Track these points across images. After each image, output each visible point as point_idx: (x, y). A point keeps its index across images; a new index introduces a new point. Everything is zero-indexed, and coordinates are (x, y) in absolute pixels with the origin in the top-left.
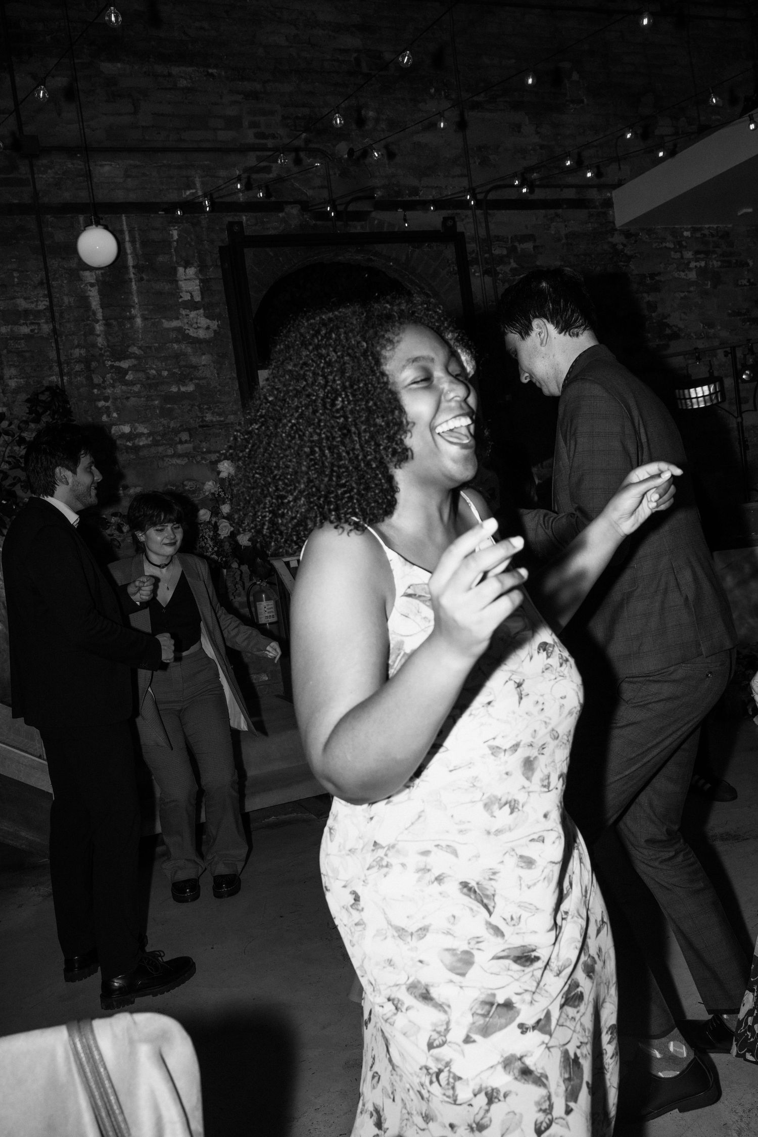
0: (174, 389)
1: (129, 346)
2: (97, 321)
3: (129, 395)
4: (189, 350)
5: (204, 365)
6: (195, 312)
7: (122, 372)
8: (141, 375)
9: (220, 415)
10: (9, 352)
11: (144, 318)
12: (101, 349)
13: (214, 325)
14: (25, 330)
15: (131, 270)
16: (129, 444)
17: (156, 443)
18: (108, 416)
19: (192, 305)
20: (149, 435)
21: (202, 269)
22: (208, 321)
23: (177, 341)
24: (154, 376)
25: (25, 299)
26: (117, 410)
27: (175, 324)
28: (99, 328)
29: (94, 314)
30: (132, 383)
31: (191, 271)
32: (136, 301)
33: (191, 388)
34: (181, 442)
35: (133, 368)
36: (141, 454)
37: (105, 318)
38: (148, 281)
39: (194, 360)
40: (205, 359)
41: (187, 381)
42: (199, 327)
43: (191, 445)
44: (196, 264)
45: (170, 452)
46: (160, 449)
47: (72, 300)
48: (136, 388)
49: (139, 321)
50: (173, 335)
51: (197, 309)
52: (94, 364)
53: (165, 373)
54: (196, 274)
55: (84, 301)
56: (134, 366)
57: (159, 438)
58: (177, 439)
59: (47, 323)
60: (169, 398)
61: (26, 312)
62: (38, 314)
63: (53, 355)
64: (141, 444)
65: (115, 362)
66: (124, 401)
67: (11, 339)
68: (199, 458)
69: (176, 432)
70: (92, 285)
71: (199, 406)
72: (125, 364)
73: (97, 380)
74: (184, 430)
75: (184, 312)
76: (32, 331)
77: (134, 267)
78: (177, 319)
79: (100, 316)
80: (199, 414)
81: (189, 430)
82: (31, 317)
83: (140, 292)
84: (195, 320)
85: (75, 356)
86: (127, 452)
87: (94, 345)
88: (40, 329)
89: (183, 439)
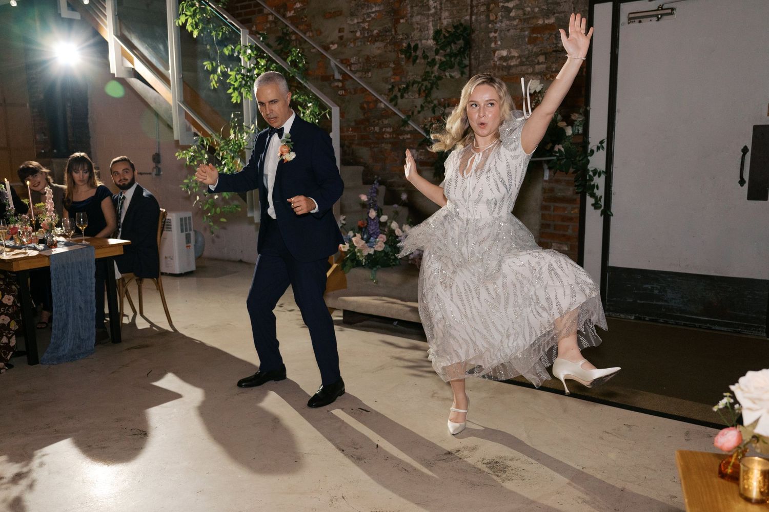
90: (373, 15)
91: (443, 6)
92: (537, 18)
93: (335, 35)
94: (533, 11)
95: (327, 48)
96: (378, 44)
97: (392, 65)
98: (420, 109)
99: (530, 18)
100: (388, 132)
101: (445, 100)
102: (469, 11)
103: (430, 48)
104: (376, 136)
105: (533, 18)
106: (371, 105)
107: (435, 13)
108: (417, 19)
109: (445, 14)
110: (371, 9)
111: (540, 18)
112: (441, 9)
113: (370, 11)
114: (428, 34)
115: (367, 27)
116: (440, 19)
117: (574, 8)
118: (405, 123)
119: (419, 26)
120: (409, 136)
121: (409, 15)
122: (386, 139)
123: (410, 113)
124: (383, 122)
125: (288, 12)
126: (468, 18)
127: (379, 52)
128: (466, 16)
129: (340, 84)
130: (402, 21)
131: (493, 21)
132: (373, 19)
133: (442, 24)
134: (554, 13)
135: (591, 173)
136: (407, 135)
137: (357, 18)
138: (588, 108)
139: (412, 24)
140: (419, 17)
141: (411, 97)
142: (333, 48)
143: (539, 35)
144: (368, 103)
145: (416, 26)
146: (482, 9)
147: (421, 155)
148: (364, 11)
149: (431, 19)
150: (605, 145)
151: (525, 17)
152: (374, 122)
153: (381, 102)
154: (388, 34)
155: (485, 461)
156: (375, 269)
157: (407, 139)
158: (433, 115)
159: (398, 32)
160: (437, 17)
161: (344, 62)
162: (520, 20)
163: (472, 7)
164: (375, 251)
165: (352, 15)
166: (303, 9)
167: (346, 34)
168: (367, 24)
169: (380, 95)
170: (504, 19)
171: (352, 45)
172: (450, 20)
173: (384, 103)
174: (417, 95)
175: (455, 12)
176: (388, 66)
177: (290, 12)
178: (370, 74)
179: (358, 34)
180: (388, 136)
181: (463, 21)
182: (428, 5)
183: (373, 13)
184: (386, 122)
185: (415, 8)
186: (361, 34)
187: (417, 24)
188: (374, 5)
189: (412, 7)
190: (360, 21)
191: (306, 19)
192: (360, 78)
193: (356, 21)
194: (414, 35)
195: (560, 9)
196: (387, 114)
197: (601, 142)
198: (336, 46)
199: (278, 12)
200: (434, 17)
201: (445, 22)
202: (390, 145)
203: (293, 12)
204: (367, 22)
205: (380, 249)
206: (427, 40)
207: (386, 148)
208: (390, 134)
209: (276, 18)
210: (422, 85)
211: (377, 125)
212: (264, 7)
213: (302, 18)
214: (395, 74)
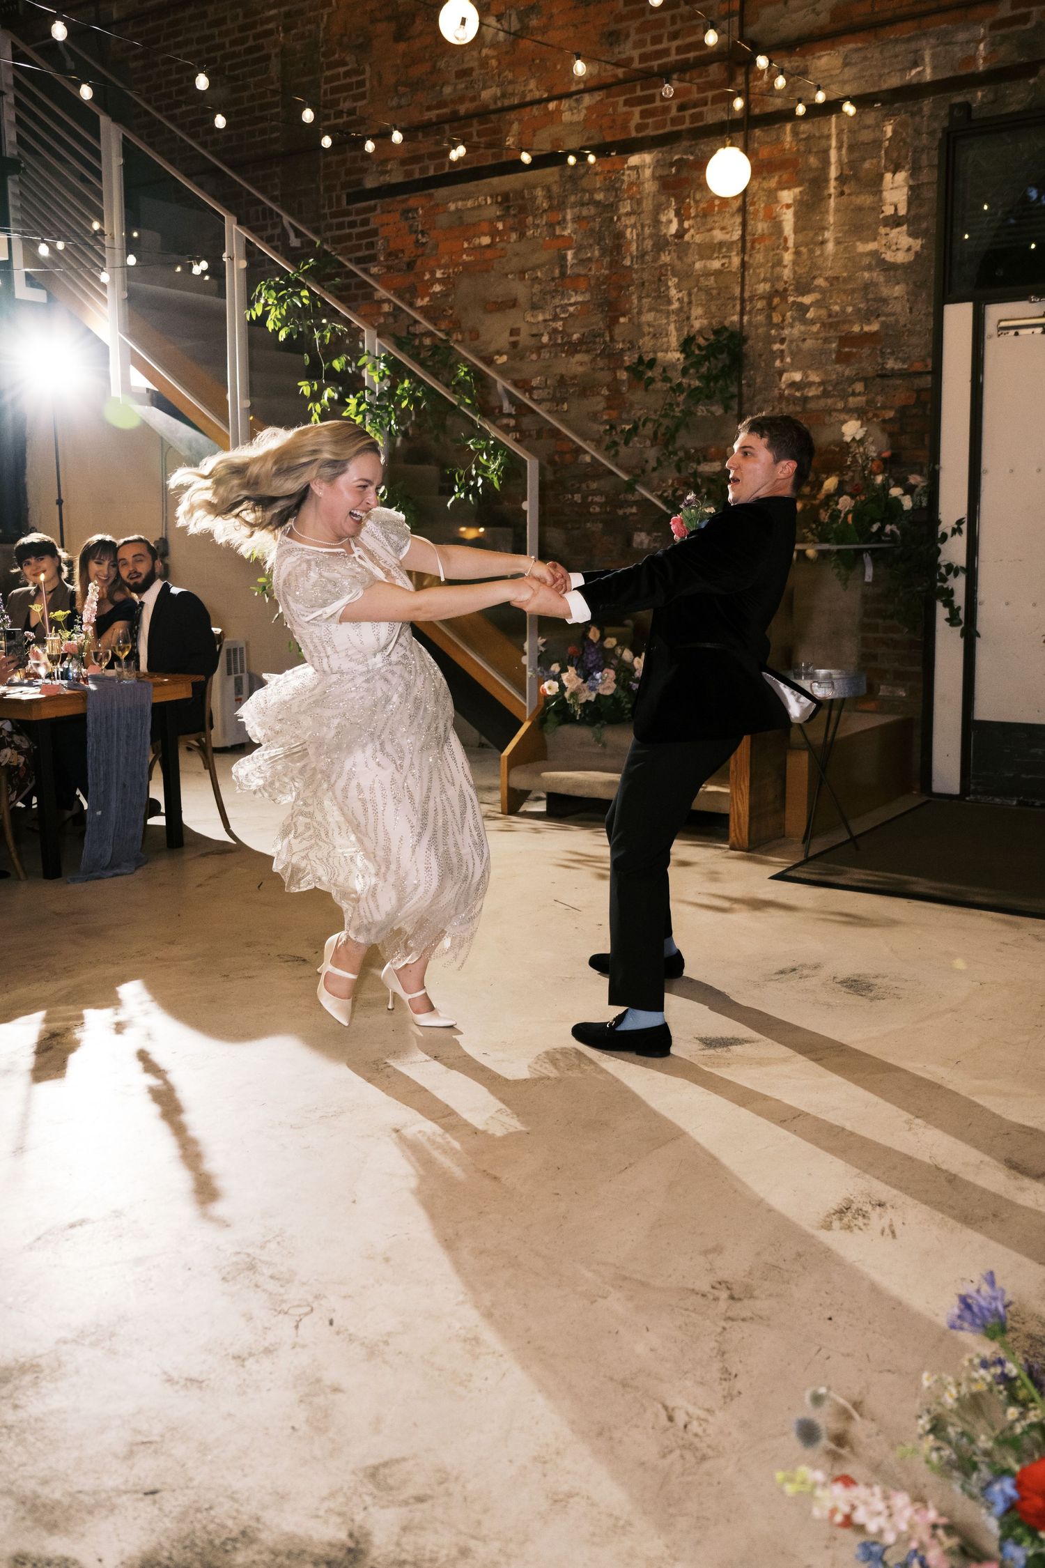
0: (856, 329)
1: (814, 278)
2: (787, 249)
3: (806, 336)
4: (882, 279)
5: (896, 298)
6: (898, 230)
7: (803, 309)
8: (823, 312)
9: (904, 361)
10: (700, 289)
11: (838, 242)
12: (786, 282)
13: (917, 244)
14: (716, 264)
15: (833, 183)
16: (798, 394)
17: (826, 394)
18: (782, 361)
19: (895, 221)
20: (822, 383)
21: (915, 172)
22: (910, 240)
23: (869, 268)
24: (837, 313)
25: (723, 229)
26: (793, 354)
27: (872, 246)
28: (788, 257)
29: (786, 240)
30: (813, 322)
31: (901, 176)
32: (832, 221)
33: (874, 327)
34: (854, 394)
35: (814, 304)
36: (809, 406)
37: (796, 246)
38: (849, 195)
39: (885, 292)
40: (898, 290)
41: (872, 319)
42: (898, 249)
43: (864, 398)
44: (907, 167)
45: (840, 405)
46: (830, 401)
47: (765, 225)
48: (815, 328)
49: (830, 247)
50: (866, 261)
51: (899, 225)
52: (776, 300)
53: (850, 309)
54: (906, 180)
55: (777, 227)
56: (818, 301)
57: (830, 388)
58: (850, 390)
59: (738, 254)
60: (846, 340)
61: (721, 244)
62: (730, 245)
63: (737, 291)
64: (810, 394)
65: (797, 297)
66: (800, 343)
67: (702, 276)
68: (870, 415)
69: (851, 381)
70: (788, 206)
71: (881, 351)
72: (807, 300)
73: (776, 318)
74: (859, 380)
75: (882, 230)
76: (723, 265)
77: (836, 179)
78: (875, 239)
79: (791, 243)
80: (880, 360)
81: (865, 380)
82: (724, 250)
83: (837, 210)
84: (895, 241)
85: (758, 292)
86: (794, 404)
87: (779, 278)
88: (730, 263)
89: (857, 391)
90: (571, 309)
91: (693, 298)
92: (852, 323)
93: (504, 339)
94: (843, 311)
95: (489, 361)
96: (579, 357)
97: (605, 392)
98: (655, 465)
99: (839, 322)
100: (597, 503)
101: (696, 451)
102: (738, 308)
103: (672, 365)
104: (576, 509)
105: (844, 322)
106: (568, 457)
107: (680, 310)
108: (648, 317)
109: (697, 311)
110: (569, 299)
111: (855, 323)
112: (690, 303)
113: (566, 301)
114: (668, 342)
115: (561, 329)
116: (688, 318)
117: (911, 309)
118: (630, 487)
119: (651, 330)
120: (634, 510)
121: (635, 311)
122: (595, 514)
123: (638, 471)
124: (588, 487)
125: (419, 300)
126: (735, 318)
127: (581, 369)
128: (733, 315)
129: (512, 422)
130: (622, 320)
131: (777, 325)
132: (571, 315)
133: (692, 326)
134: (878, 316)
135: (943, 570)
136: (632, 507)
137: (544, 313)
138: (937, 467)
139: (639, 326)
140: (653, 314)
141: (638, 445)
142: (499, 362)
143: (854, 350)
144: (562, 453)
145: (646, 329)
146: (760, 305)
147: (655, 540)
148: (557, 301)
149: (673, 318)
150: (964, 527)
151: (830, 320)
152: (573, 485)
153: (586, 452)
154: (597, 340)
155: (838, 980)
156: (598, 725)
157: (631, 514)
158: (677, 475)
159: (616, 337)
160: (684, 316)
161: (520, 384)
162: (823, 325)
163: (743, 301)
164: (598, 695)
165: (534, 307)
166: (445, 295)
167: (524, 338)
168: (561, 323)
169: (585, 440)
170: (797, 323)
171: (534, 357)
172: (705, 322)
173: (591, 453)
174: (648, 443)
175: (714, 309)
176: (598, 394)
177: (422, 299)
178: (565, 406)
179: (545, 339)
180: (597, 509)
181: (727, 323)
182: (667, 296)
183: (571, 305)
184: (594, 486)
185: (644, 300)
186: (550, 339)
187: (649, 325)
188: (573, 293)
189: (640, 298)
190: (548, 317)
191: (451, 312)
192: (549, 412)
193: (541, 318)
194: (644, 343)
195: (889, 309)
196: (597, 471)
197: (960, 522)
198: (505, 358)
199: (402, 299)
200: (677, 315)
201: (697, 325)
202: (600, 525)
203: (427, 299)
204: (562, 319)
205: (608, 692)
206: (666, 351)
207: (594, 529)
208: (601, 508)
209: (397, 308)
210: (660, 425)
211: (578, 491)
212: (376, 290)
213: (445, 310)
214: (609, 407)
